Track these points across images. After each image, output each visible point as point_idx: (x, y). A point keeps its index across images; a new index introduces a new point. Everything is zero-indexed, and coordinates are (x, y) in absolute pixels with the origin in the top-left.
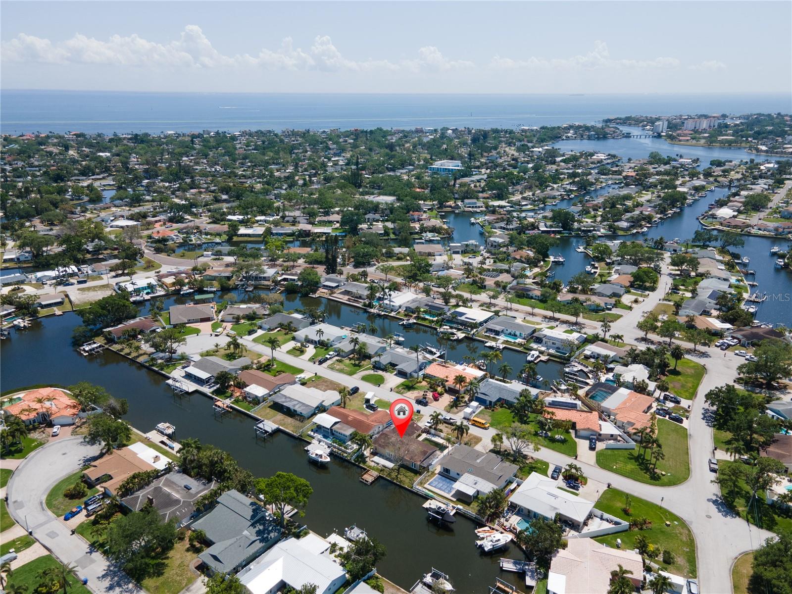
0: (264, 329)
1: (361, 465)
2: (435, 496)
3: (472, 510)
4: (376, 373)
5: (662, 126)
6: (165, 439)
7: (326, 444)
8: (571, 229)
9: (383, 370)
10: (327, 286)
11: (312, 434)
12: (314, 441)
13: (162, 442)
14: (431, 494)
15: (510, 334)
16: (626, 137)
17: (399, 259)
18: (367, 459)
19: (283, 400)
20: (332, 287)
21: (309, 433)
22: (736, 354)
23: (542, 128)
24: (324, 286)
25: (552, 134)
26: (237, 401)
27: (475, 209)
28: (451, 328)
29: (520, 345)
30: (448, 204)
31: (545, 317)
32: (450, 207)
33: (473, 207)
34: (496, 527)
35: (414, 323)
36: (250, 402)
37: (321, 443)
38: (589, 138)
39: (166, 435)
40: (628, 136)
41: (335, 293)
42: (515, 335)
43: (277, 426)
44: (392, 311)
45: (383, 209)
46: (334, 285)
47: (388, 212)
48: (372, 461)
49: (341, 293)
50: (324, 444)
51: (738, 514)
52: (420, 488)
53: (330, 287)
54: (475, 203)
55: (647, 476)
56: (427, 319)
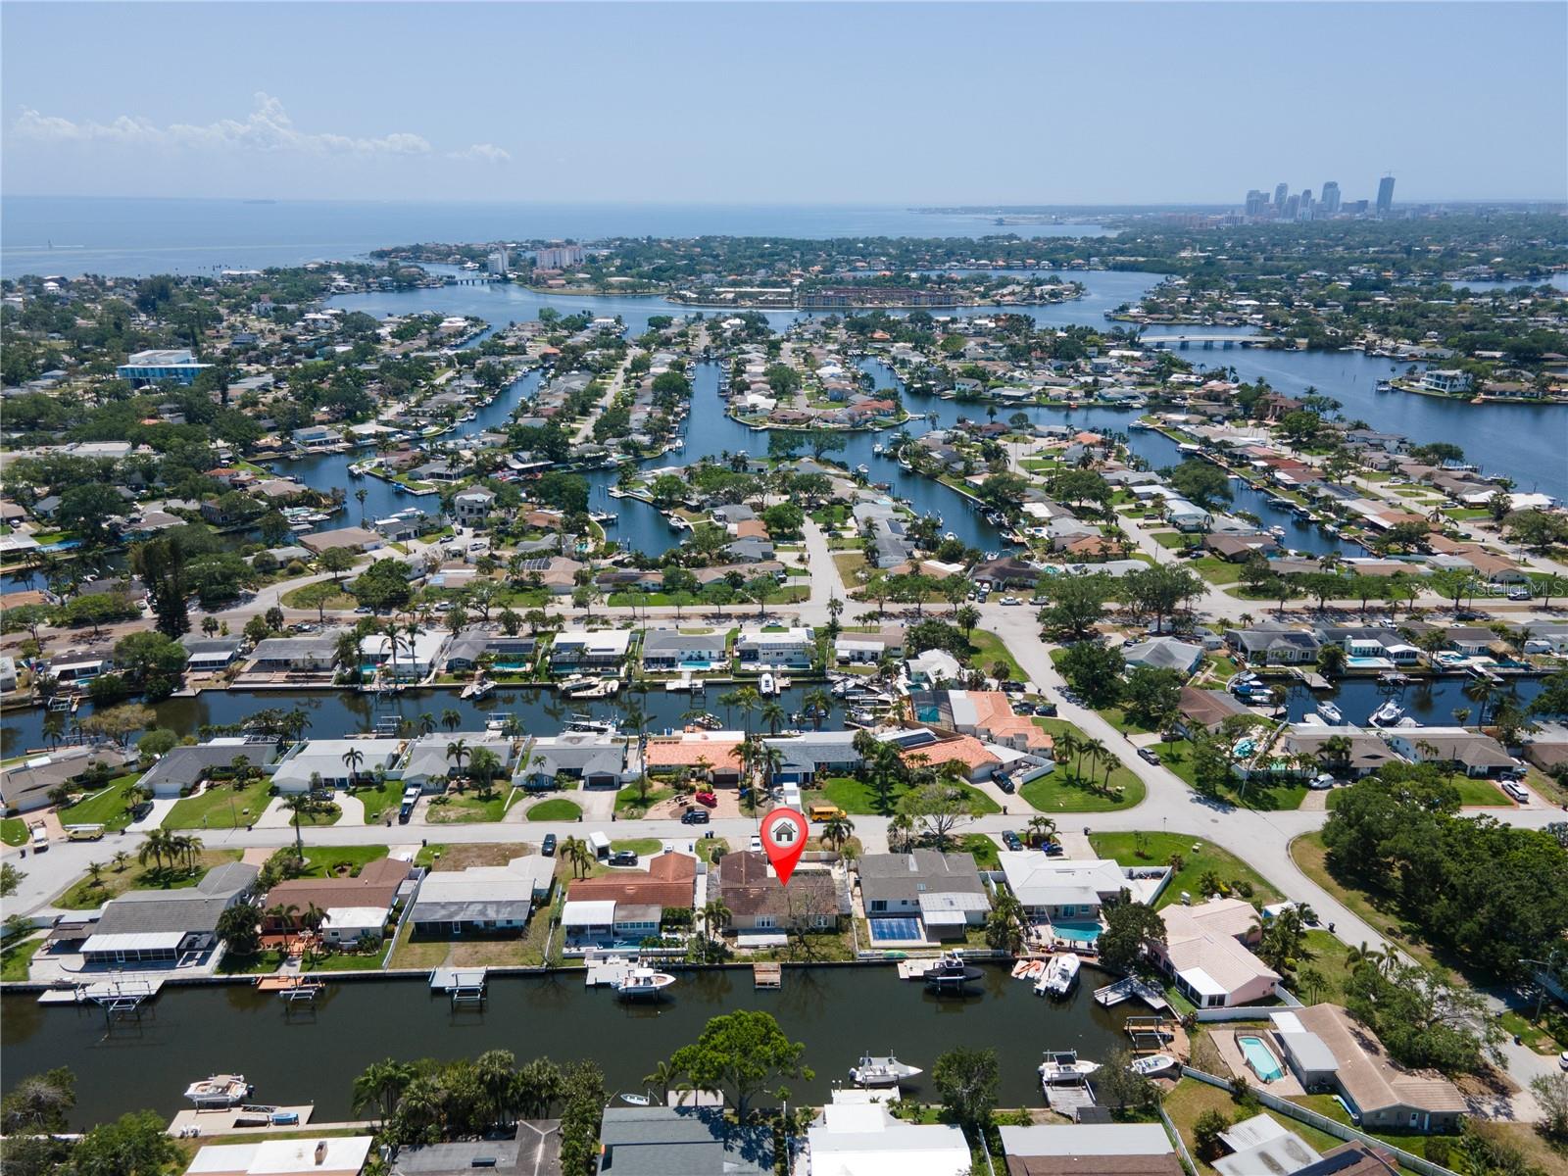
0: (166, 796)
1: (727, 963)
2: (906, 953)
3: (978, 946)
4: (545, 799)
5: (500, 260)
6: (238, 1113)
7: (623, 956)
8: (565, 461)
9: (554, 788)
10: (204, 663)
11: (574, 950)
12: (588, 963)
13: (239, 1124)
14: (897, 952)
15: (690, 658)
16: (448, 283)
17: (295, 572)
18: (729, 948)
19: (443, 912)
20: (222, 663)
21: (565, 951)
22: (1004, 604)
23: (270, 272)
24: (195, 664)
25: (306, 285)
26: (311, 962)
27: (331, 447)
28: (585, 675)
29: (724, 672)
30: (262, 442)
31: (706, 617)
32: (270, 448)
33: (320, 444)
34: (1030, 954)
35: (496, 688)
36: (353, 950)
37: (609, 961)
38: (383, 288)
39: (237, 1104)
40: (451, 282)
41: (239, 673)
42: (701, 658)
43: (483, 970)
44: (419, 676)
45: (123, 473)
46: (225, 656)
47: (138, 477)
48: (741, 947)
49: (253, 670)
50: (618, 959)
51: (1233, 805)
52: (868, 952)
53: (213, 663)
54: (323, 435)
55: (1106, 800)
56: (512, 673)
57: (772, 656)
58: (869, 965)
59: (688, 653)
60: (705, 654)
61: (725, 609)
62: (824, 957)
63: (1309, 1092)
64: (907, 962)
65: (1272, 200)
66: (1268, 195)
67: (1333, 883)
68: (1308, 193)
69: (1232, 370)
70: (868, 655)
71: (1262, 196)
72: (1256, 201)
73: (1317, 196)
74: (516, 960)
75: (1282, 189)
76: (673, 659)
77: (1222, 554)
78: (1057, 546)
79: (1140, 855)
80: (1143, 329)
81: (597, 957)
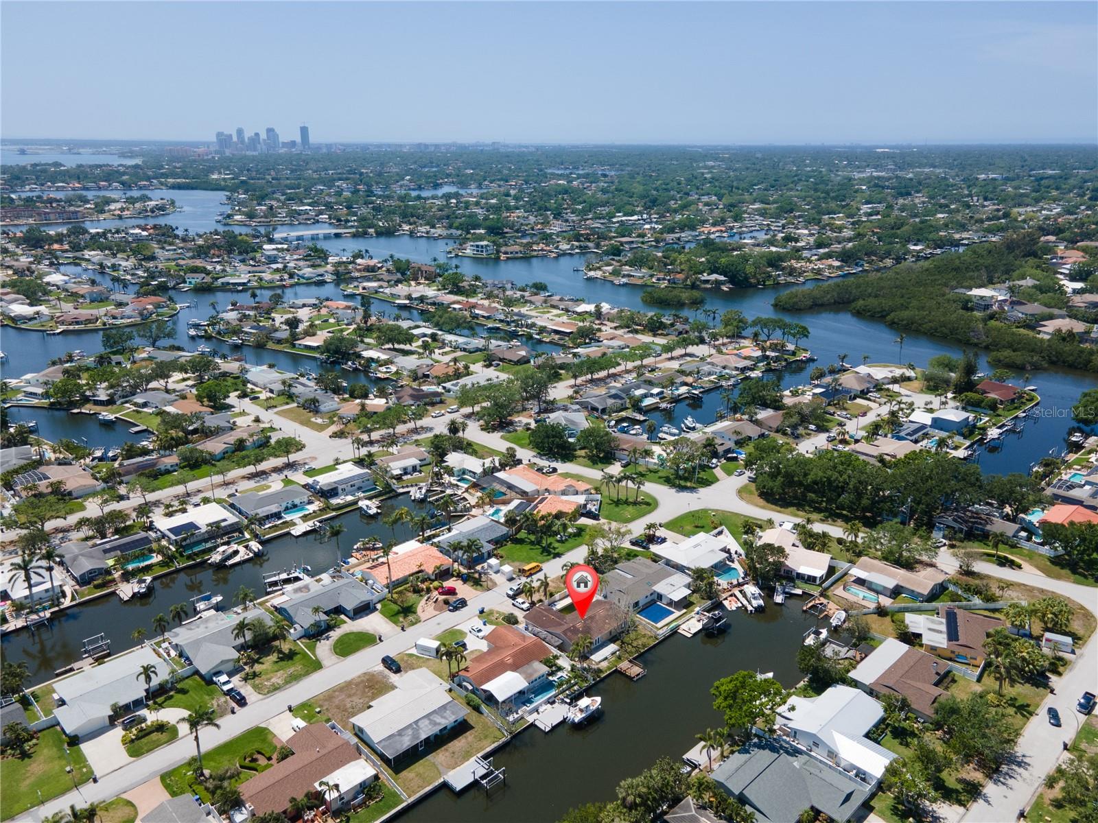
57: (348, 489)
58: (666, 638)
59: (284, 505)
60: (297, 501)
61: (264, 466)
62: (644, 646)
63: (894, 599)
64: (683, 627)
65: (235, 139)
66: (231, 135)
67: (779, 508)
68: (257, 134)
69: (367, 251)
70: (410, 469)
71: (226, 136)
72: (223, 140)
73: (263, 136)
74: (485, 742)
75: (240, 132)
76: (280, 513)
77: (511, 361)
78: (420, 375)
79: (697, 527)
80: (274, 229)
81: (531, 712)
